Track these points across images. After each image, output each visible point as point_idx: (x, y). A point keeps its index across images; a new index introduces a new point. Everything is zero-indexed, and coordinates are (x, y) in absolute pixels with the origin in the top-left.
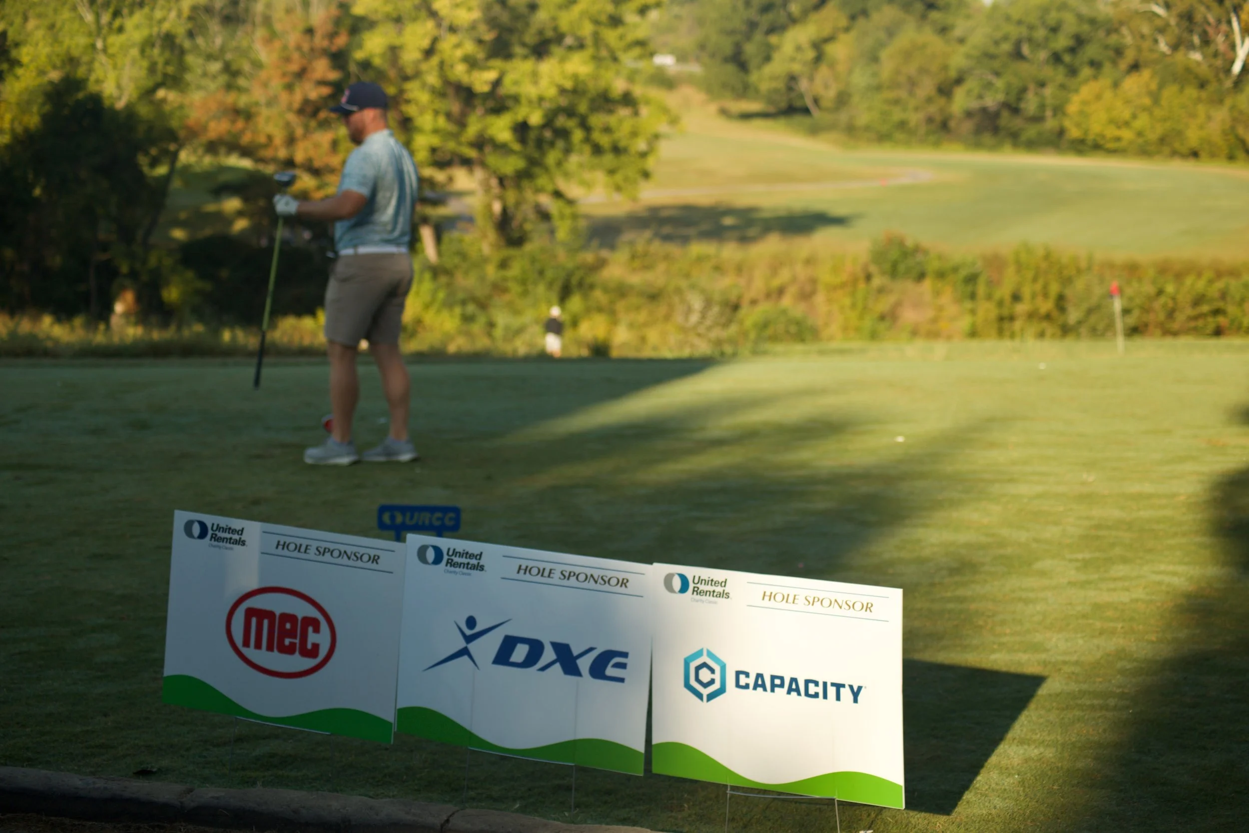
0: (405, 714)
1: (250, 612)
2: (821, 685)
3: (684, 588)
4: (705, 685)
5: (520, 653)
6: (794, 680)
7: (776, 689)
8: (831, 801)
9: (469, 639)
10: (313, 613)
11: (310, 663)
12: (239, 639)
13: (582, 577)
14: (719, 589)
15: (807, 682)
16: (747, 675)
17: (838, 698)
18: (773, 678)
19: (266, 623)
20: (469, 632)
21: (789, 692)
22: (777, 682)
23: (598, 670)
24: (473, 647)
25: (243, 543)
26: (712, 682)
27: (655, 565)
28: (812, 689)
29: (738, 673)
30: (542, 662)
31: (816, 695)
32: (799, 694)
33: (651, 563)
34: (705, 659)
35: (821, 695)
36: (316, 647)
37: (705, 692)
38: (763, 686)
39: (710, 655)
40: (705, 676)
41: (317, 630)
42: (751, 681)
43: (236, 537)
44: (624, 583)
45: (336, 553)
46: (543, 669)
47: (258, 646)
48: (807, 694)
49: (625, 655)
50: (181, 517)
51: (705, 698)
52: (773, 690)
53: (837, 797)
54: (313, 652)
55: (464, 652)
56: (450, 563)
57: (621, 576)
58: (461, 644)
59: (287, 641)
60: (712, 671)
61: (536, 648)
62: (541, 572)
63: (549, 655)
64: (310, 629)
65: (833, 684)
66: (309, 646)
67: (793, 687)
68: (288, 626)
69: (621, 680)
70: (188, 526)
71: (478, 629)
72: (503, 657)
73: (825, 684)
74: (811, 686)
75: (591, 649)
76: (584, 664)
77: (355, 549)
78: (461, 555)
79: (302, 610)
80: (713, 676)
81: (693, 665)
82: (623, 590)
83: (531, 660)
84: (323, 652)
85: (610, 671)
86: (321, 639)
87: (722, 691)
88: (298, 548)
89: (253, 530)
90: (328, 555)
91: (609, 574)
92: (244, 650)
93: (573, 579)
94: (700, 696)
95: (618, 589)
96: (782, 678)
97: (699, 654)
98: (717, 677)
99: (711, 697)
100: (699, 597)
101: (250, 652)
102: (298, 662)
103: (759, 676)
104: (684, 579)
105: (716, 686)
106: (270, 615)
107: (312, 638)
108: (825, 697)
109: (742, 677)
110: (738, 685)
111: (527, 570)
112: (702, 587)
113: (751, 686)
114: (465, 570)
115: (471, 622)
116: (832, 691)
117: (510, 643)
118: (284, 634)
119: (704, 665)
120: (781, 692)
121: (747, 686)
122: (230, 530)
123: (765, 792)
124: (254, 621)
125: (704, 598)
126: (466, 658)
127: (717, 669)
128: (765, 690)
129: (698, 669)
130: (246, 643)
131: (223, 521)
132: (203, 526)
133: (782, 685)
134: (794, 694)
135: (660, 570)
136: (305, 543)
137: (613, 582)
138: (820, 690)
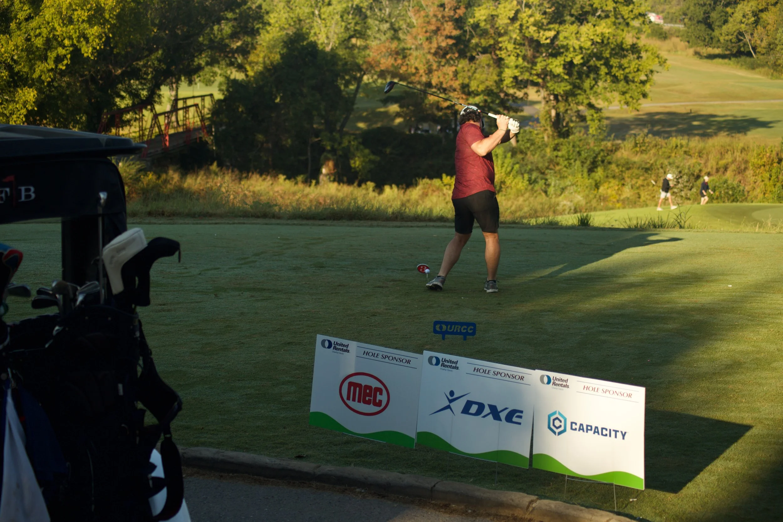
0: (420, 435)
1: (351, 384)
2: (608, 430)
3: (549, 382)
4: (557, 428)
5: (474, 409)
6: (596, 428)
7: (589, 431)
8: (612, 485)
9: (451, 401)
10: (379, 385)
11: (377, 409)
12: (345, 396)
13: (503, 375)
14: (564, 383)
15: (602, 429)
16: (576, 424)
17: (616, 437)
18: (587, 426)
19: (358, 389)
20: (450, 398)
21: (594, 433)
22: (589, 428)
23: (509, 418)
24: (452, 405)
25: (348, 351)
26: (560, 426)
27: (536, 370)
28: (605, 432)
29: (572, 423)
30: (484, 413)
31: (606, 435)
32: (599, 434)
33: (534, 370)
34: (557, 415)
35: (608, 435)
36: (380, 401)
37: (557, 431)
38: (583, 430)
39: (560, 414)
40: (557, 423)
41: (381, 394)
42: (578, 427)
43: (345, 348)
44: (522, 378)
45: (391, 358)
46: (484, 417)
47: (354, 400)
48: (602, 434)
49: (522, 412)
50: (320, 338)
51: (557, 434)
52: (587, 432)
53: (615, 483)
54: (379, 404)
55: (448, 407)
56: (443, 365)
57: (521, 375)
58: (447, 403)
59: (367, 398)
60: (561, 421)
61: (481, 407)
62: (484, 371)
63: (487, 410)
64: (378, 393)
65: (614, 430)
66: (377, 401)
67: (596, 431)
68: (368, 391)
69: (520, 424)
70: (323, 342)
71: (455, 396)
72: (466, 410)
73: (610, 430)
74: (604, 430)
75: (506, 409)
76: (503, 415)
77: (399, 357)
78: (448, 362)
79: (375, 384)
80: (561, 424)
81: (552, 418)
82: (521, 381)
83: (478, 413)
84: (384, 404)
85: (515, 419)
86: (383, 398)
87: (564, 431)
88: (373, 355)
89: (353, 345)
90: (387, 359)
91: (515, 374)
92: (347, 402)
93: (499, 375)
94: (555, 433)
95: (519, 381)
96: (591, 427)
97: (555, 413)
98: (562, 424)
99: (560, 433)
100: (555, 387)
101: (350, 403)
102: (372, 408)
103: (581, 425)
104: (549, 378)
105: (562, 429)
106: (359, 385)
107: (379, 397)
108: (610, 436)
109: (574, 425)
110: (572, 428)
111: (478, 370)
112: (557, 382)
113: (578, 429)
114: (450, 369)
115: (452, 393)
116: (613, 433)
117: (469, 404)
118: (366, 395)
119: (557, 418)
120: (590, 433)
121: (576, 429)
122: (342, 345)
123: (582, 479)
124: (352, 388)
125: (557, 387)
126: (449, 410)
127: (563, 420)
128: (584, 431)
129: (554, 420)
130: (348, 398)
131: (340, 341)
132: (330, 342)
133: (591, 430)
134: (596, 434)
135: (538, 373)
136: (377, 352)
137: (517, 377)
138: (608, 433)
